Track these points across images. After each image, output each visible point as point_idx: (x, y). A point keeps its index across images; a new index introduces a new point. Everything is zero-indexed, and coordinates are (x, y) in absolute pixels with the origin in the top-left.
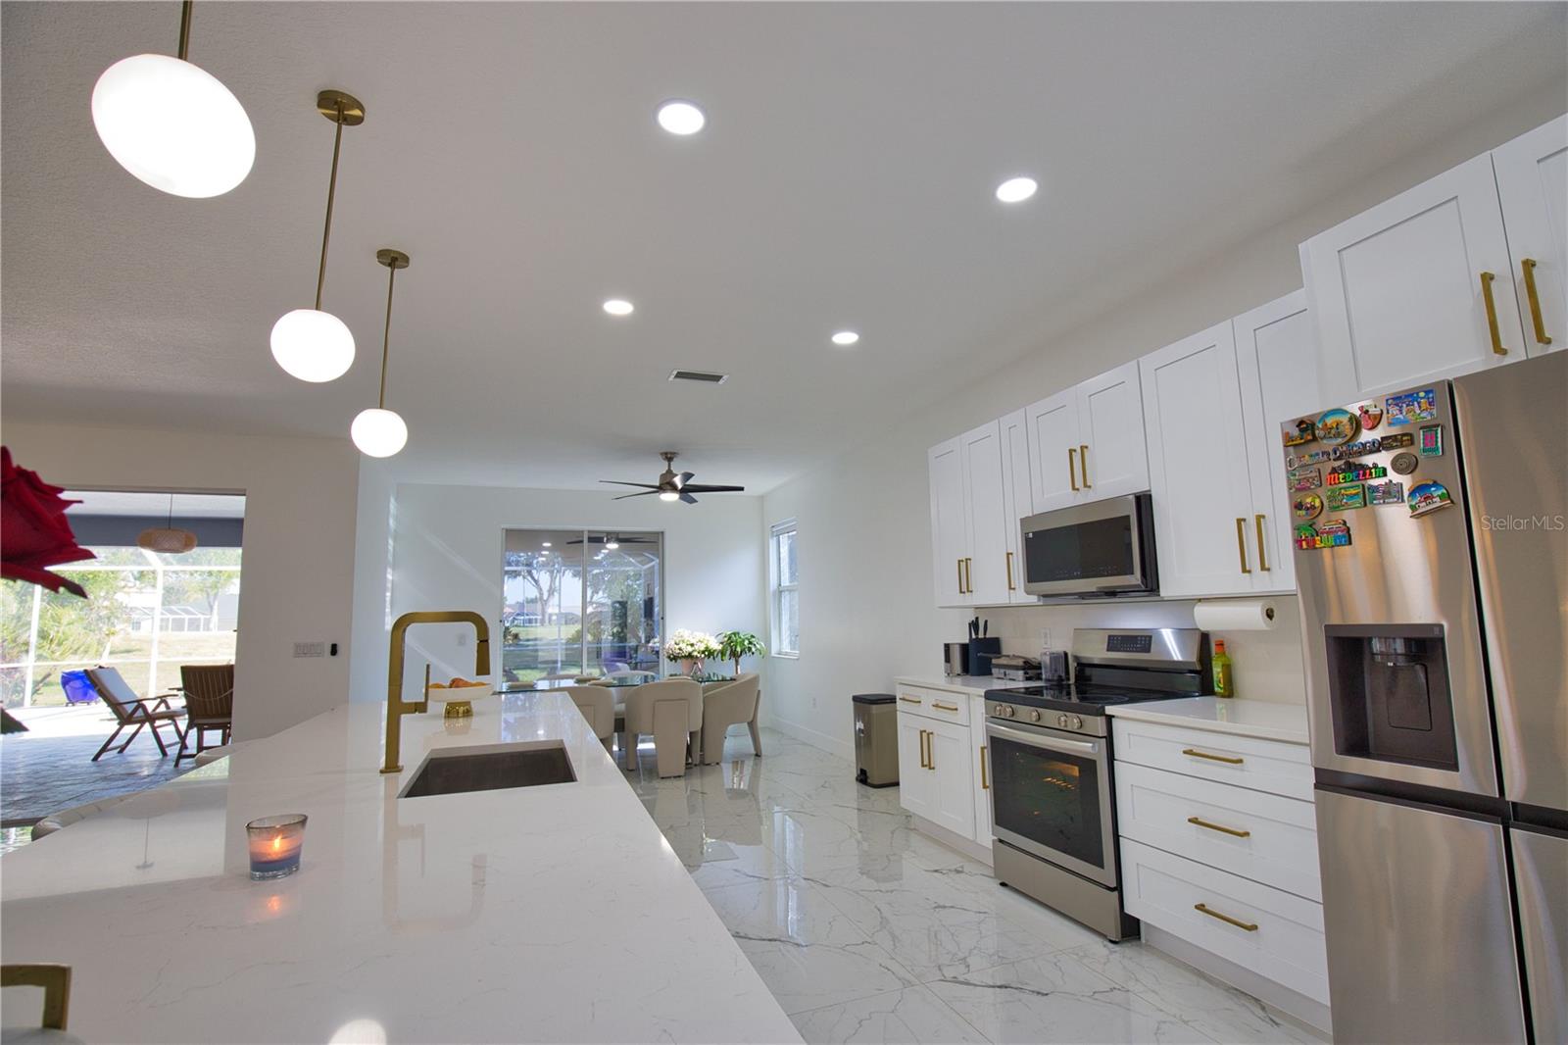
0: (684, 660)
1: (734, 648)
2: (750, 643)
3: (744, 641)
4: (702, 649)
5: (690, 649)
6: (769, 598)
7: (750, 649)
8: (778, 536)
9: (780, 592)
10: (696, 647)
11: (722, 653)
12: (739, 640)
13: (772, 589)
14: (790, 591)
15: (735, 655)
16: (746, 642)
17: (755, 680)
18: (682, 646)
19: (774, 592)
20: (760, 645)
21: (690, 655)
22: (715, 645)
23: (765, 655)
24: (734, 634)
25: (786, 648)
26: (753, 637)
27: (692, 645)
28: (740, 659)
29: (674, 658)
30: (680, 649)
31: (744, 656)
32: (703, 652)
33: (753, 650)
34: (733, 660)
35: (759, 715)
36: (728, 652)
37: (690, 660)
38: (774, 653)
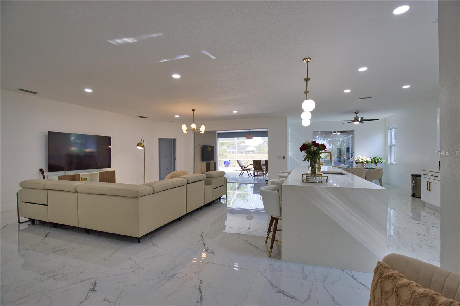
0: (360, 164)
1: (375, 161)
2: (381, 160)
3: (378, 159)
4: (366, 161)
5: (362, 161)
6: (388, 148)
7: (380, 162)
8: (391, 130)
9: (391, 146)
10: (364, 160)
11: (372, 162)
12: (377, 159)
13: (388, 145)
14: (394, 145)
15: (375, 163)
16: (379, 160)
17: (381, 169)
18: (360, 160)
19: (389, 146)
20: (384, 160)
21: (362, 162)
22: (369, 160)
23: (386, 164)
24: (376, 157)
25: (393, 162)
26: (381, 158)
27: (363, 160)
28: (377, 164)
29: (357, 163)
30: (359, 161)
31: (378, 163)
32: (366, 162)
33: (382, 162)
34: (375, 164)
35: (382, 178)
36: (373, 162)
37: (362, 163)
38: (388, 163)
